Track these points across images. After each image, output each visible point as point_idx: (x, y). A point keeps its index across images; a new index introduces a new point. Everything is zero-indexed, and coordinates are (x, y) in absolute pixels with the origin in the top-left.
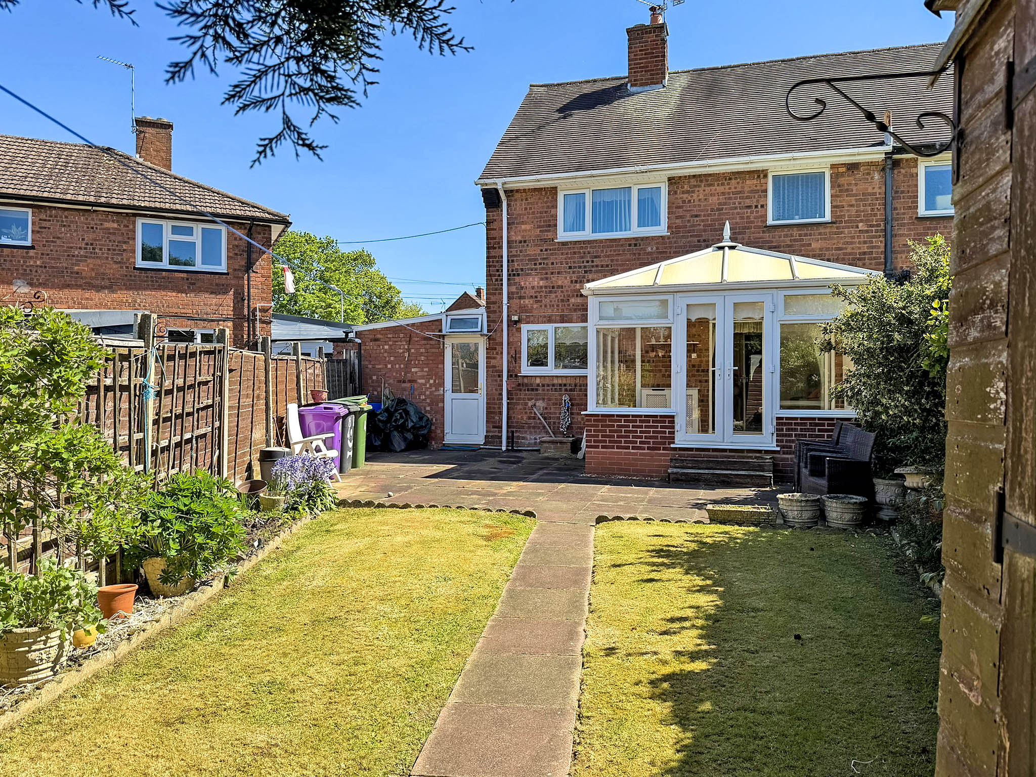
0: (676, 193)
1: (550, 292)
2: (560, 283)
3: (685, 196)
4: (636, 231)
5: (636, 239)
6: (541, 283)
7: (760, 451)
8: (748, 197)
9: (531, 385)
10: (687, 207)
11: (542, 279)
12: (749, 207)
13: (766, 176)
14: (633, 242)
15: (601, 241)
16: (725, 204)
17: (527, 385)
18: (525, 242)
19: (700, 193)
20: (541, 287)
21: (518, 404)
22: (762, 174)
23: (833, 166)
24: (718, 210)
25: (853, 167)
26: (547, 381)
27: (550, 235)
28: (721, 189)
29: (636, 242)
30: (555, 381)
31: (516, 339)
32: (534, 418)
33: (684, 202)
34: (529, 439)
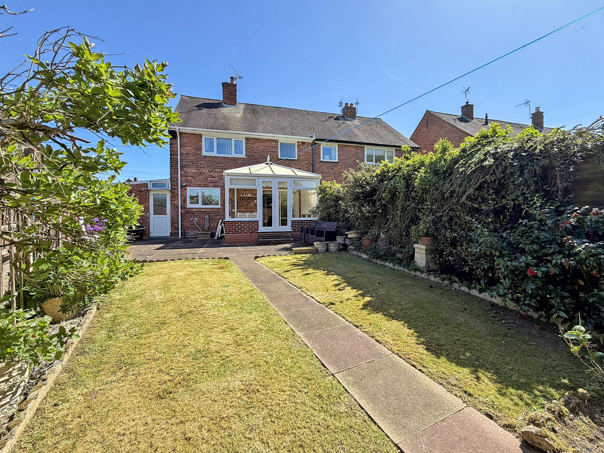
0: (248, 143)
1: (200, 175)
2: (204, 172)
3: (251, 145)
4: (234, 155)
5: (234, 158)
6: (196, 171)
7: (286, 232)
8: (272, 148)
9: (192, 211)
10: (252, 149)
11: (196, 170)
12: (273, 152)
13: (278, 142)
14: (233, 159)
15: (220, 157)
16: (265, 150)
17: (190, 212)
18: (188, 154)
19: (256, 145)
20: (196, 173)
21: (186, 219)
22: (276, 141)
23: (298, 142)
24: (263, 151)
25: (303, 143)
26: (199, 210)
27: (199, 153)
28: (263, 144)
29: (234, 159)
30: (202, 210)
31: (184, 193)
32: (193, 225)
33: (251, 147)
34: (191, 233)
